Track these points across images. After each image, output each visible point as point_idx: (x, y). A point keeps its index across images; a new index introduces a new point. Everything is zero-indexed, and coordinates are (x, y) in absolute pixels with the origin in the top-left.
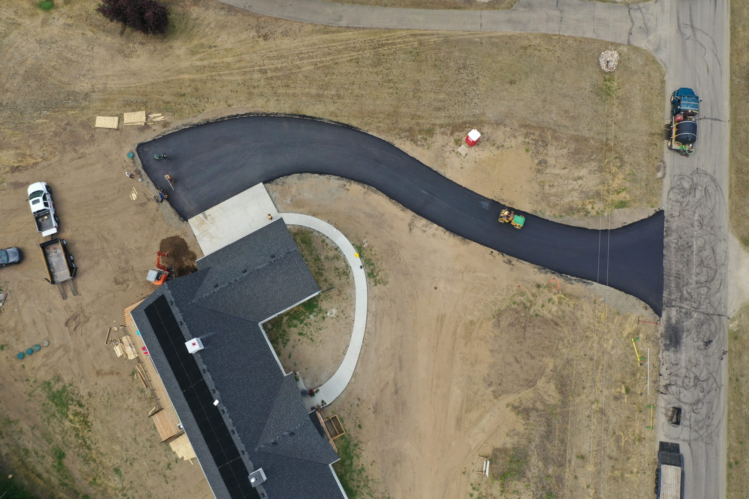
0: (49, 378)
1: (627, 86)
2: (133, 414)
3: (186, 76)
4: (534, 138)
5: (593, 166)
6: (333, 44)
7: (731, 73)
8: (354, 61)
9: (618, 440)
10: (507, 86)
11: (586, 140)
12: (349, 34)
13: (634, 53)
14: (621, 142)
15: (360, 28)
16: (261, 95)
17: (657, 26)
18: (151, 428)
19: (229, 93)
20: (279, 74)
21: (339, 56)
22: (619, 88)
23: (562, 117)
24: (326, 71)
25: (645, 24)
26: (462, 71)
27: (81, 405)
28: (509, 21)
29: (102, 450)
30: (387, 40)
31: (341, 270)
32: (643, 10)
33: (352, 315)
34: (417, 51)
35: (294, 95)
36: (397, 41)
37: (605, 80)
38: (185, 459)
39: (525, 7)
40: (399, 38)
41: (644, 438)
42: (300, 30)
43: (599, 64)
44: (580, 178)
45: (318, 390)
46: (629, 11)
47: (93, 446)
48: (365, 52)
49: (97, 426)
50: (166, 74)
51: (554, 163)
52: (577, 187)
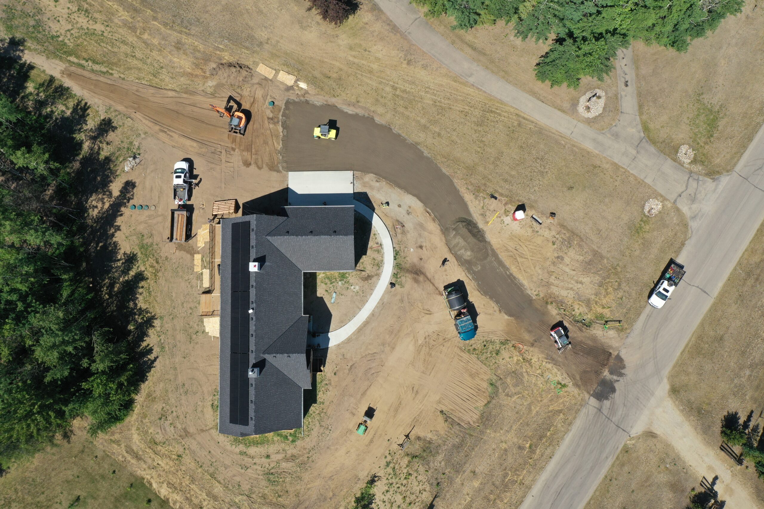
0: (145, 232)
1: (655, 233)
2: (189, 286)
3: (337, 64)
4: (564, 237)
5: (596, 278)
6: (455, 93)
7: (737, 264)
8: (464, 113)
9: (505, 476)
10: (565, 189)
11: (602, 257)
12: (471, 91)
13: (674, 212)
14: (627, 272)
15: (481, 90)
16: (385, 105)
17: (703, 199)
18: (197, 301)
19: (362, 92)
20: (405, 96)
21: (455, 104)
22: (648, 232)
23: (593, 232)
24: (440, 111)
25: (695, 194)
26: (538, 161)
27: (157, 262)
28: (594, 140)
29: (158, 299)
30: (497, 109)
31: (377, 261)
32: (700, 183)
33: (368, 297)
34: (514, 129)
35: (408, 118)
36: (504, 113)
37: (641, 221)
38: (210, 334)
39: (613, 135)
40: (506, 112)
41: (523, 484)
42: (437, 70)
43: (643, 207)
44: (581, 283)
45: (319, 335)
46: (689, 178)
47: (153, 293)
48: (476, 110)
49: (162, 281)
50: (324, 55)
51: (568, 263)
52: (575, 288)
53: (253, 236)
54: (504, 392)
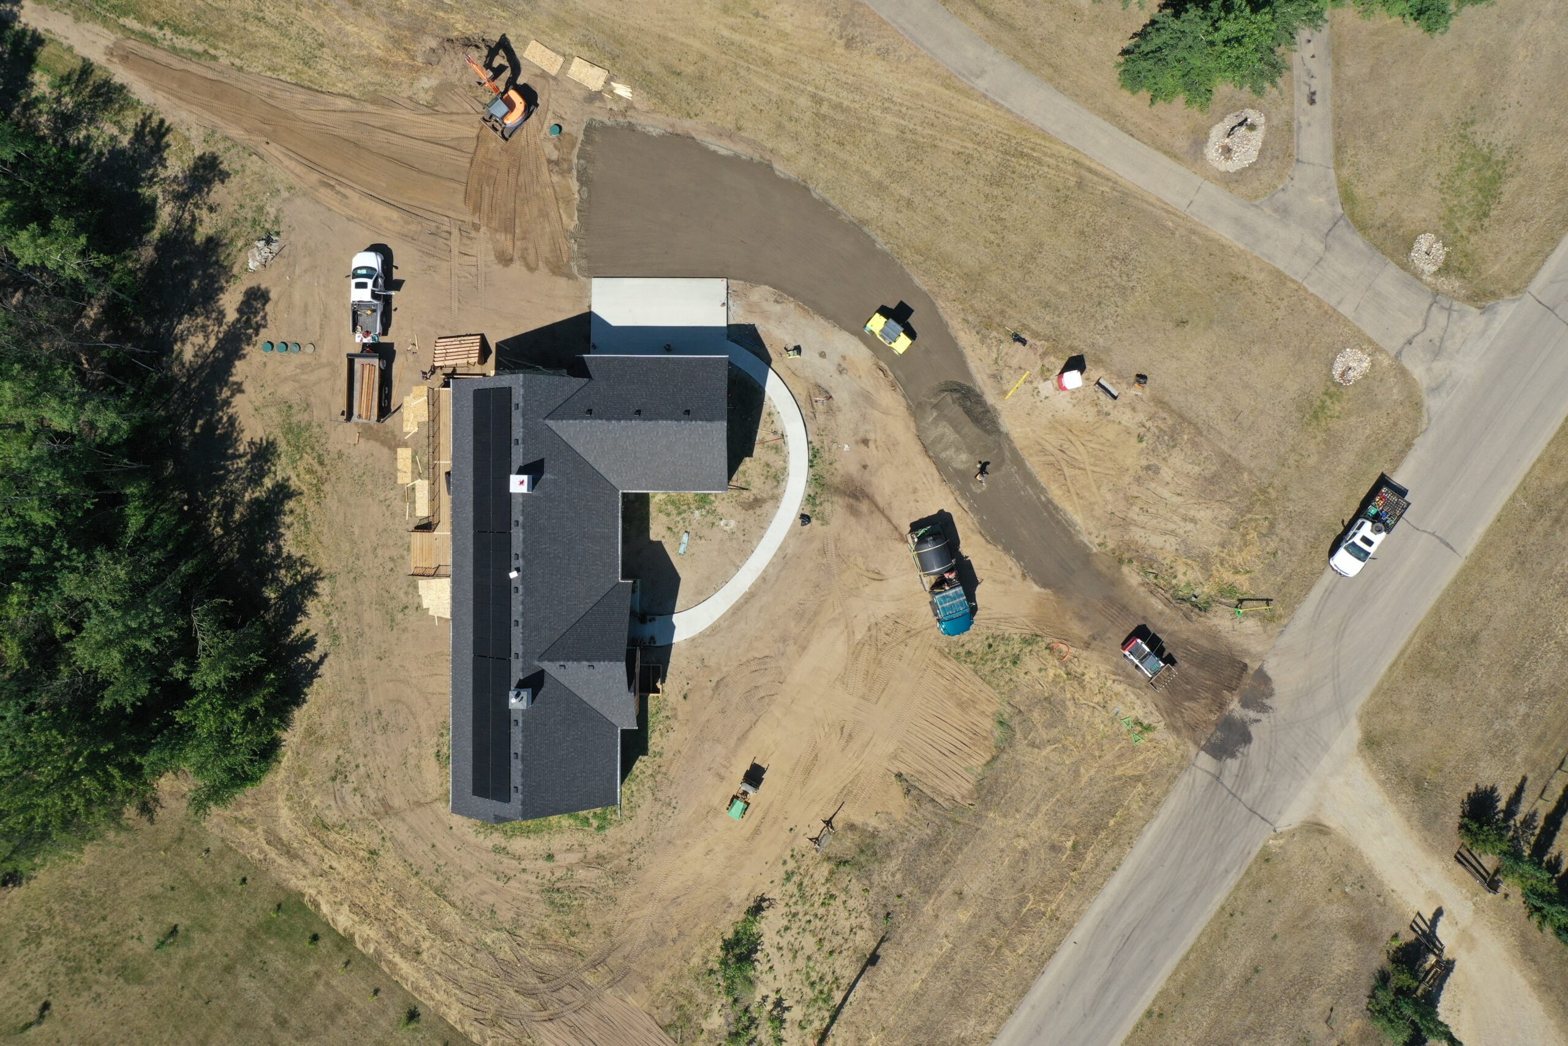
0: (295, 399)
1: (1353, 420)
2: (388, 514)
3: (697, 44)
4: (1162, 426)
5: (1224, 512)
6: (946, 112)
7: (1517, 491)
8: (963, 157)
9: (1023, 901)
10: (1169, 325)
11: (1239, 468)
12: (980, 108)
13: (1395, 376)
14: (1289, 500)
15: (1002, 106)
16: (795, 137)
17: (1458, 352)
18: (403, 545)
19: (748, 108)
20: (840, 117)
21: (946, 137)
22: (1338, 417)
23: (1224, 415)
24: (913, 151)
25: (1442, 339)
26: (1116, 264)
27: (321, 463)
28: (1237, 220)
29: (323, 539)
30: (1033, 149)
31: (773, 470)
32: (1455, 315)
33: (755, 543)
34: (1069, 193)
35: (845, 165)
36: (1048, 159)
37: (1326, 394)
38: (431, 613)
39: (1276, 210)
40: (1052, 155)
41: (1057, 919)
42: (908, 60)
43: (1330, 365)
44: (1193, 521)
45: (654, 619)
46: (1431, 305)
47: (313, 527)
48: (989, 151)
49: (331, 502)
50: (668, 24)
51: (1169, 479)
52: (1181, 531)
53: (517, 419)
54: (1025, 738)
